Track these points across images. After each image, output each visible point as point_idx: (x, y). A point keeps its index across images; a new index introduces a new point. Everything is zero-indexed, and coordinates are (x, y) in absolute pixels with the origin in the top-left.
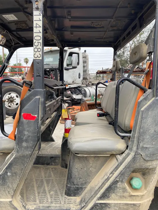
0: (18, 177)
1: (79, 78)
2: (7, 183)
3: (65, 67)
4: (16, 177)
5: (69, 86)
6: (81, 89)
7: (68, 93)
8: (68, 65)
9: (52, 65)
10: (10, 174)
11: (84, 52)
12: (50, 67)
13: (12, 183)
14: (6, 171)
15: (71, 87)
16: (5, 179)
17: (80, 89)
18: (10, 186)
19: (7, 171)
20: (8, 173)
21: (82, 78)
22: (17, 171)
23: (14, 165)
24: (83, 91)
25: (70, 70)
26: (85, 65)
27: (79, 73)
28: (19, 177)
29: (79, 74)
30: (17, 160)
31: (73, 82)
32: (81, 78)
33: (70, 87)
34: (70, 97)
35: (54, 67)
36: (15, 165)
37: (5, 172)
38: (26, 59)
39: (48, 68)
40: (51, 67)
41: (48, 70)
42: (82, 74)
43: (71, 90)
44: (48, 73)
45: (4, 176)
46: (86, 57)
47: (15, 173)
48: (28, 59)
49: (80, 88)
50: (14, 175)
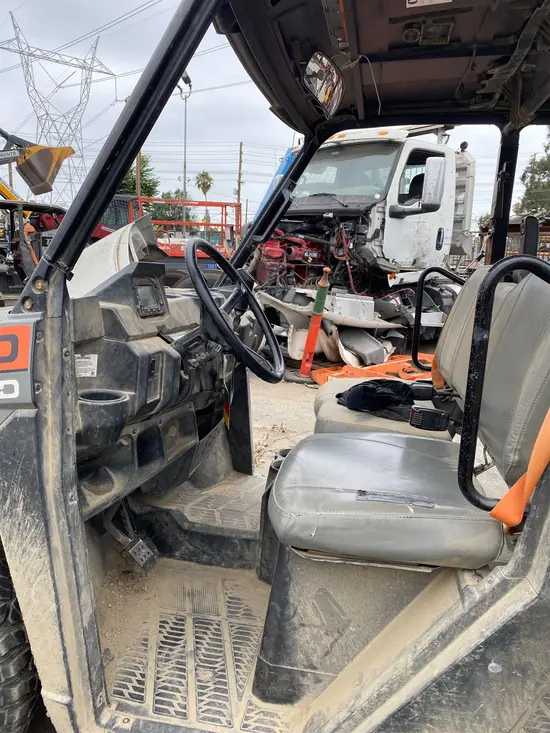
0: (531, 685)
1: (439, 247)
2: (478, 699)
3: (392, 207)
4: (524, 683)
5: (400, 276)
6: (442, 290)
7: (393, 302)
8: (402, 199)
9: (345, 197)
10: (499, 670)
11: (460, 151)
12: (339, 207)
13: (499, 706)
14: (483, 655)
15: (405, 281)
16: (473, 687)
17: (437, 289)
18: (490, 714)
19: (489, 655)
20: (493, 664)
21: (446, 249)
22: (532, 660)
23: (524, 636)
24: (446, 297)
25: (409, 218)
26: (462, 197)
27: (440, 229)
28: (537, 685)
29: (440, 233)
30: (543, 618)
31: (414, 262)
32: (444, 247)
33: (402, 280)
34: (398, 317)
35: (352, 207)
36: (529, 636)
37: (477, 657)
38: (205, 175)
39: (330, 211)
40: (342, 208)
41: (331, 215)
42: (448, 235)
43: (401, 294)
44: (325, 228)
45: (472, 672)
46: (465, 169)
47: (524, 669)
48: (211, 176)
49: (434, 284)
50: (516, 675)
